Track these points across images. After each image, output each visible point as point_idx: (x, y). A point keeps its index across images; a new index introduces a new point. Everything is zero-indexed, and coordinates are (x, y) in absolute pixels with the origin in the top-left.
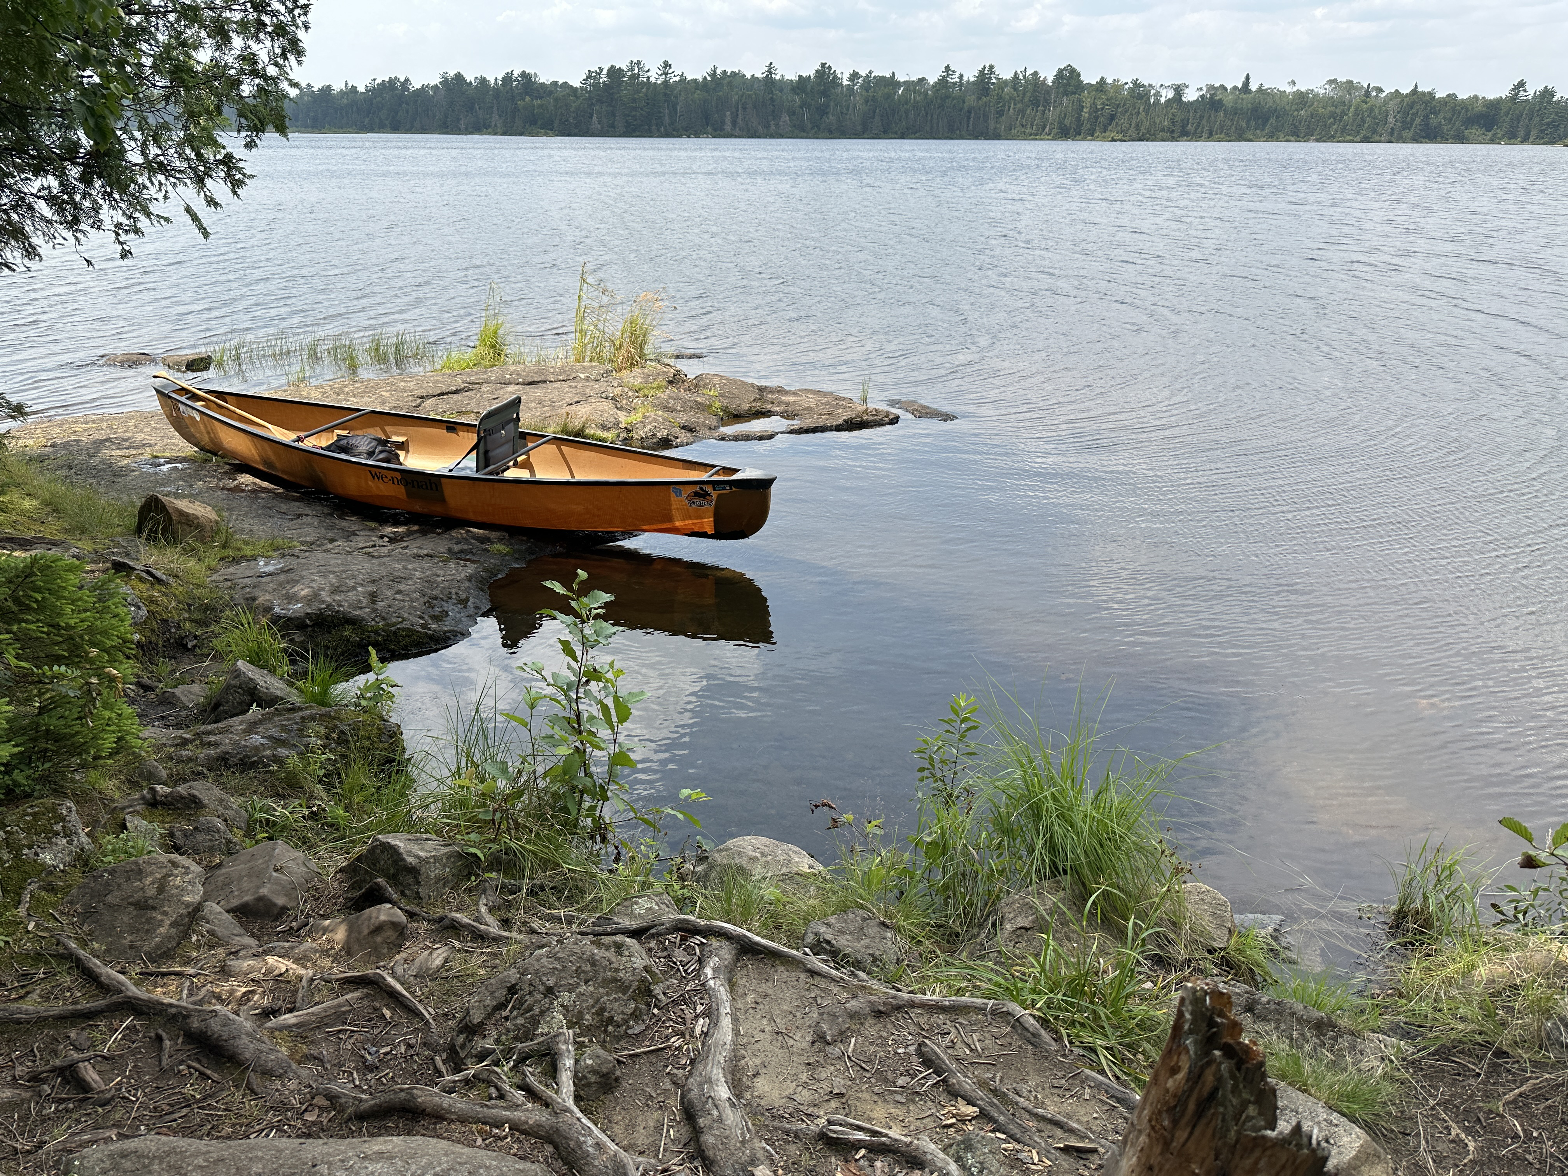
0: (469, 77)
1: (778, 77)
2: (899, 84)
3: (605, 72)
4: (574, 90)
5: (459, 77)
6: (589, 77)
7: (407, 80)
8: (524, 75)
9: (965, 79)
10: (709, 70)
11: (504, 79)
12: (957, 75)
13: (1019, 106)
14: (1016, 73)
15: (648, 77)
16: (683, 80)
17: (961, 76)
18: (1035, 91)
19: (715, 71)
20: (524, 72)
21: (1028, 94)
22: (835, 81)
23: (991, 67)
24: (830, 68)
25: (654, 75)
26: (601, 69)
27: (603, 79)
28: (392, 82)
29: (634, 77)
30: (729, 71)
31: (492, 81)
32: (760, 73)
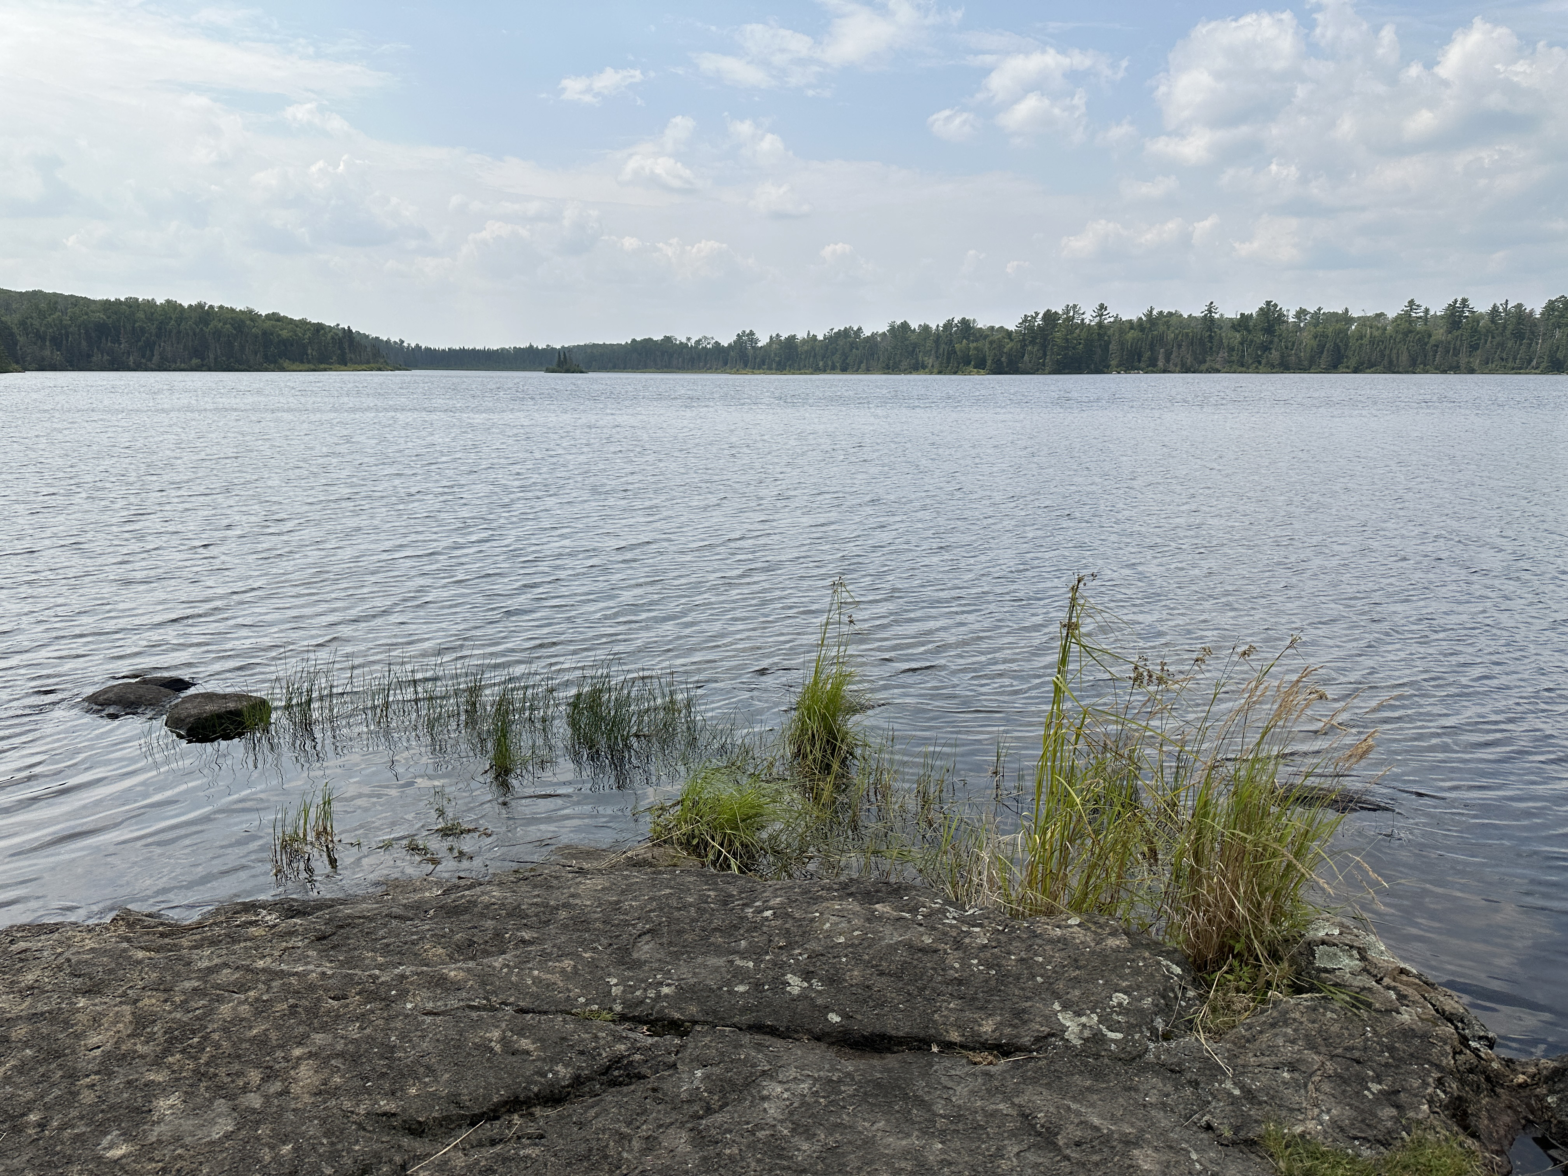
0: (914, 325)
1: (1216, 316)
2: (1351, 320)
3: (1040, 316)
4: (1009, 334)
5: (905, 326)
6: (1025, 320)
7: (860, 329)
8: (964, 322)
9: (1432, 313)
10: (1145, 312)
11: (945, 326)
12: (1423, 309)
13: (1498, 339)
14: (1495, 306)
15: (1083, 320)
16: (1117, 321)
17: (1427, 311)
18: (1519, 324)
19: (1151, 312)
20: (964, 319)
21: (1510, 327)
22: (1280, 318)
23: (1464, 301)
24: (1276, 305)
25: (1089, 317)
26: (1037, 314)
27: (1039, 321)
28: (846, 332)
29: (1070, 319)
30: (1166, 311)
31: (934, 327)
32: (1198, 312)
